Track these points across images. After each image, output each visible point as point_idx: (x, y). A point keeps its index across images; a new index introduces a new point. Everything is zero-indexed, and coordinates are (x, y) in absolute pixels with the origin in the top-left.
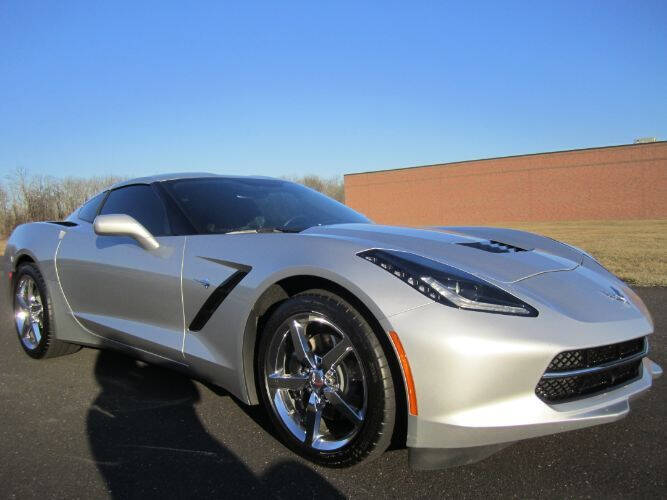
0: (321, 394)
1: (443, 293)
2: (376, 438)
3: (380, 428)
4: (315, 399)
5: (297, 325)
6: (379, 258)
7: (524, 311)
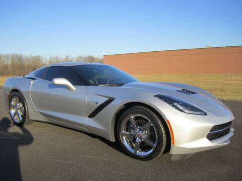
0: (140, 138)
1: (181, 108)
2: (160, 151)
3: (161, 148)
4: (138, 140)
5: (132, 117)
6: (161, 97)
7: (203, 114)
